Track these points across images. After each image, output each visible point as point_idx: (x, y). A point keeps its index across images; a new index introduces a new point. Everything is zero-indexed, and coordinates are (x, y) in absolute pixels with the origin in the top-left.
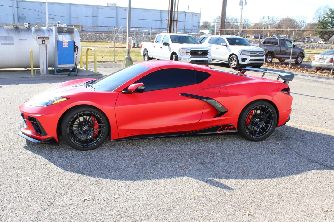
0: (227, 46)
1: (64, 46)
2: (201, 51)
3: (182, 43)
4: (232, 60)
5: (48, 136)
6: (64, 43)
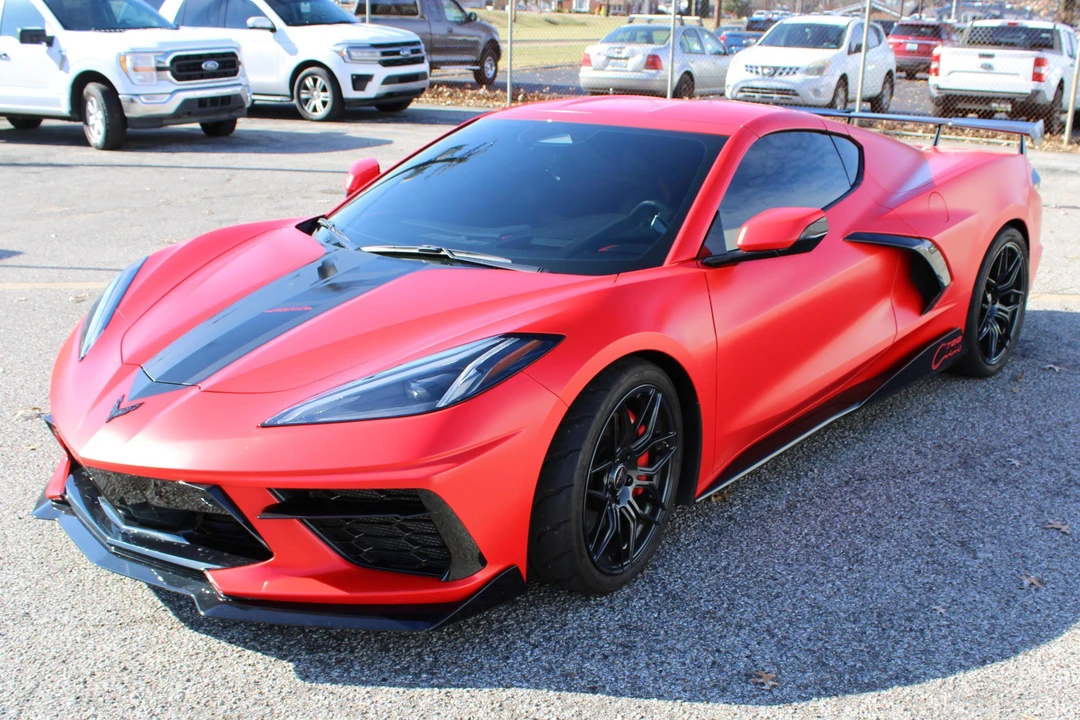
3: (124, 29)
5: (481, 576)
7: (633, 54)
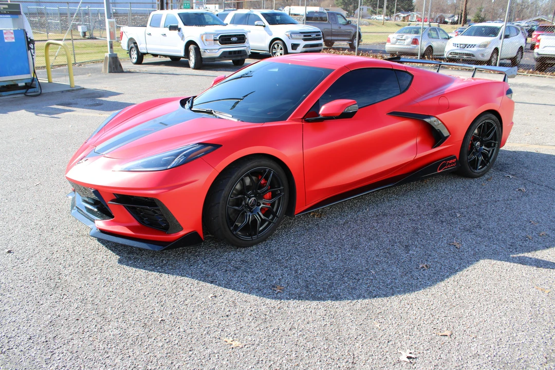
0: (264, 26)
1: (6, 41)
2: (235, 36)
4: (275, 48)
6: (5, 33)
7: (407, 38)
